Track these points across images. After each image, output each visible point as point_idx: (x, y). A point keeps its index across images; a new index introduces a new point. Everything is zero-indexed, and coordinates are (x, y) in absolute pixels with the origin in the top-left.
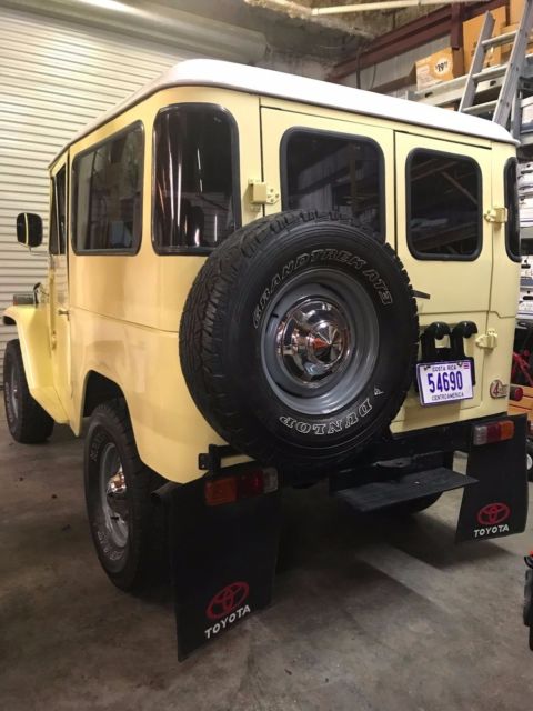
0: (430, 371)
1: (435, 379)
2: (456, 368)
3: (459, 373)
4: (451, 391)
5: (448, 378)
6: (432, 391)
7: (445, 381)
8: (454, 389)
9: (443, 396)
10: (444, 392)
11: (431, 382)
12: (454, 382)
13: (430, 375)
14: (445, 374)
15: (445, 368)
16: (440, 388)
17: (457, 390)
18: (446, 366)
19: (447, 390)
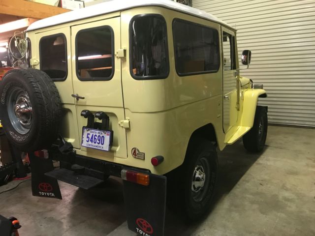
0: (89, 132)
1: (90, 136)
2: (103, 134)
3: (103, 136)
4: (97, 144)
5: (97, 138)
6: (88, 141)
7: (95, 138)
8: (99, 143)
9: (92, 145)
10: (93, 144)
11: (88, 137)
12: (99, 140)
13: (88, 134)
14: (96, 135)
15: (96, 133)
16: (92, 141)
17: (100, 145)
18: (97, 132)
19: (95, 143)
